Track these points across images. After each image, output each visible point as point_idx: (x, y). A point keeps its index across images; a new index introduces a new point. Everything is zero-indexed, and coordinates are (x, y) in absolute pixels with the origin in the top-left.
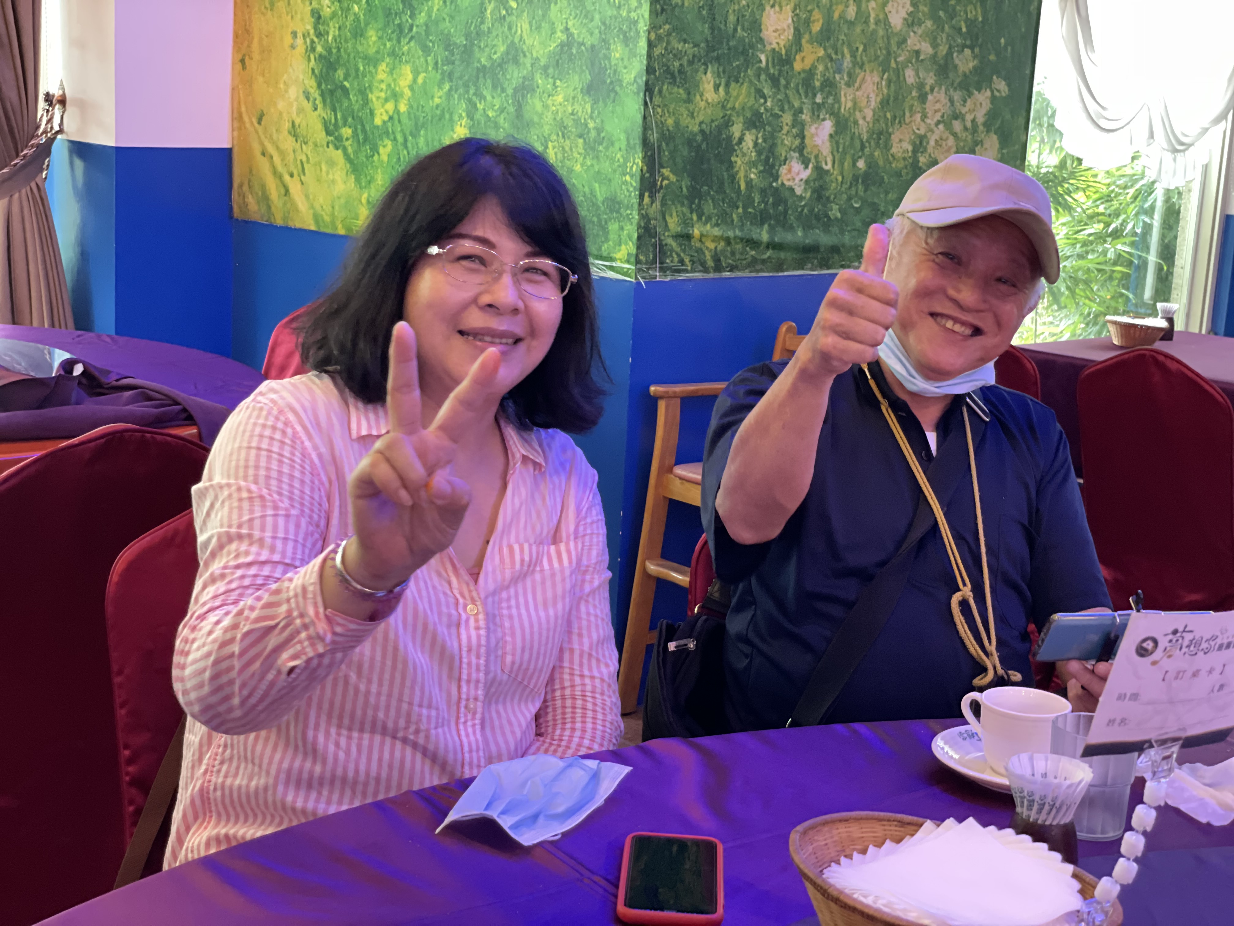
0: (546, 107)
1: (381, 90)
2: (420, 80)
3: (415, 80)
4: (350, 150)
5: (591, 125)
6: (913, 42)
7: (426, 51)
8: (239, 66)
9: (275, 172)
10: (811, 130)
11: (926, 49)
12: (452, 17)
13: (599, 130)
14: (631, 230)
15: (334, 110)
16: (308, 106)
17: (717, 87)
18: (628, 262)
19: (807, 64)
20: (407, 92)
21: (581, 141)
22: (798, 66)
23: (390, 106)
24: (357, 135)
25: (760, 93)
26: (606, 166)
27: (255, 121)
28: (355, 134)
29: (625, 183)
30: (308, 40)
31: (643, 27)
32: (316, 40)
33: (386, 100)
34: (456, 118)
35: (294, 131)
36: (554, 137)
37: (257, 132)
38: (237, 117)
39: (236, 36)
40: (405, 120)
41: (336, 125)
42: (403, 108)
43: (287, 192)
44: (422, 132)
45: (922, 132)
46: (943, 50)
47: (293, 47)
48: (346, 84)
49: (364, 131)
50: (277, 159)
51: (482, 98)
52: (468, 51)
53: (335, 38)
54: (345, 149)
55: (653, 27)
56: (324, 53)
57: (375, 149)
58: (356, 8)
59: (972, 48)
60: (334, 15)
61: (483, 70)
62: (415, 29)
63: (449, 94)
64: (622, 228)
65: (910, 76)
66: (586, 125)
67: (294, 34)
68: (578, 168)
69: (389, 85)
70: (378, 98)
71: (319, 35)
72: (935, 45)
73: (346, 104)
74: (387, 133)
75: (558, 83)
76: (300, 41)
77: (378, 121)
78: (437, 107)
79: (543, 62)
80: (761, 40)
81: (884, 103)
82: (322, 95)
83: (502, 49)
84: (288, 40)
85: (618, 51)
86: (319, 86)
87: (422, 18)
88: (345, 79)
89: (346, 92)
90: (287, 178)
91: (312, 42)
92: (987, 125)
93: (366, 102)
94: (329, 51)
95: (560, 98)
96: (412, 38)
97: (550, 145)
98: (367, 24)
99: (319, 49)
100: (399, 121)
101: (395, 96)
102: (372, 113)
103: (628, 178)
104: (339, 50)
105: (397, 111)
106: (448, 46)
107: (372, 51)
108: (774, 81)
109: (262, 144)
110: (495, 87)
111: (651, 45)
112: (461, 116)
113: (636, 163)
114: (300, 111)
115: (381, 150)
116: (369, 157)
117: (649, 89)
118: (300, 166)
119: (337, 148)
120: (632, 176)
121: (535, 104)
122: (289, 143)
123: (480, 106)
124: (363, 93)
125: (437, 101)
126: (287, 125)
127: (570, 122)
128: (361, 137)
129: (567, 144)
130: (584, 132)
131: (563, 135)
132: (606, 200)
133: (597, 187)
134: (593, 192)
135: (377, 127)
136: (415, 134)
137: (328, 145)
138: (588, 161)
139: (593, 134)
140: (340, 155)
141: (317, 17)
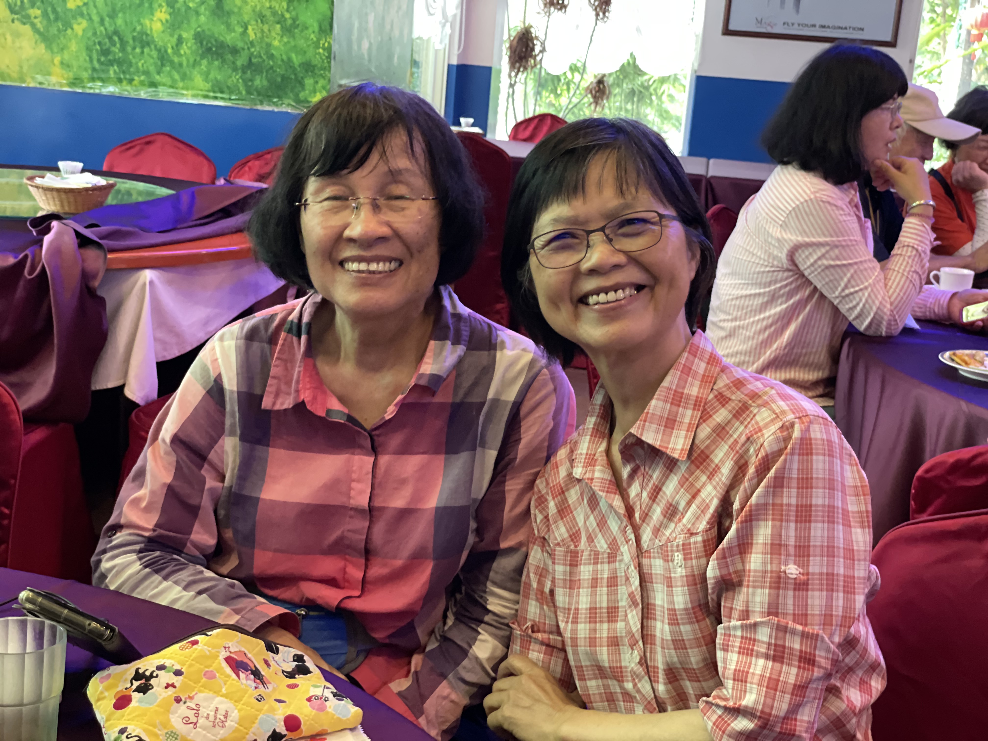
4: (39, 25)
5: (287, 15)
13: (294, 20)
21: (278, 26)
24: (47, 15)
26: (302, 43)
28: (45, 14)
29: (319, 54)
34: (155, 5)
36: (253, 22)
40: (101, 5)
41: (22, 6)
44: (120, 15)
49: (54, 11)
54: (33, 25)
57: (68, 25)
64: (317, 82)
66: (283, 16)
68: (276, 43)
74: (82, 15)
77: (71, 6)
97: (250, 28)
100: (95, 6)
103: (321, 51)
112: (160, 6)
115: (75, 27)
116: (62, 31)
119: (23, 23)
127: (268, 13)
128: (52, 17)
129: (266, 28)
130: (281, 20)
131: (262, 22)
132: (302, 65)
133: (293, 56)
134: (290, 59)
135: (71, 10)
136: (113, 15)
137: (13, 21)
138: (285, 39)
139: (289, 22)
140: (27, 28)
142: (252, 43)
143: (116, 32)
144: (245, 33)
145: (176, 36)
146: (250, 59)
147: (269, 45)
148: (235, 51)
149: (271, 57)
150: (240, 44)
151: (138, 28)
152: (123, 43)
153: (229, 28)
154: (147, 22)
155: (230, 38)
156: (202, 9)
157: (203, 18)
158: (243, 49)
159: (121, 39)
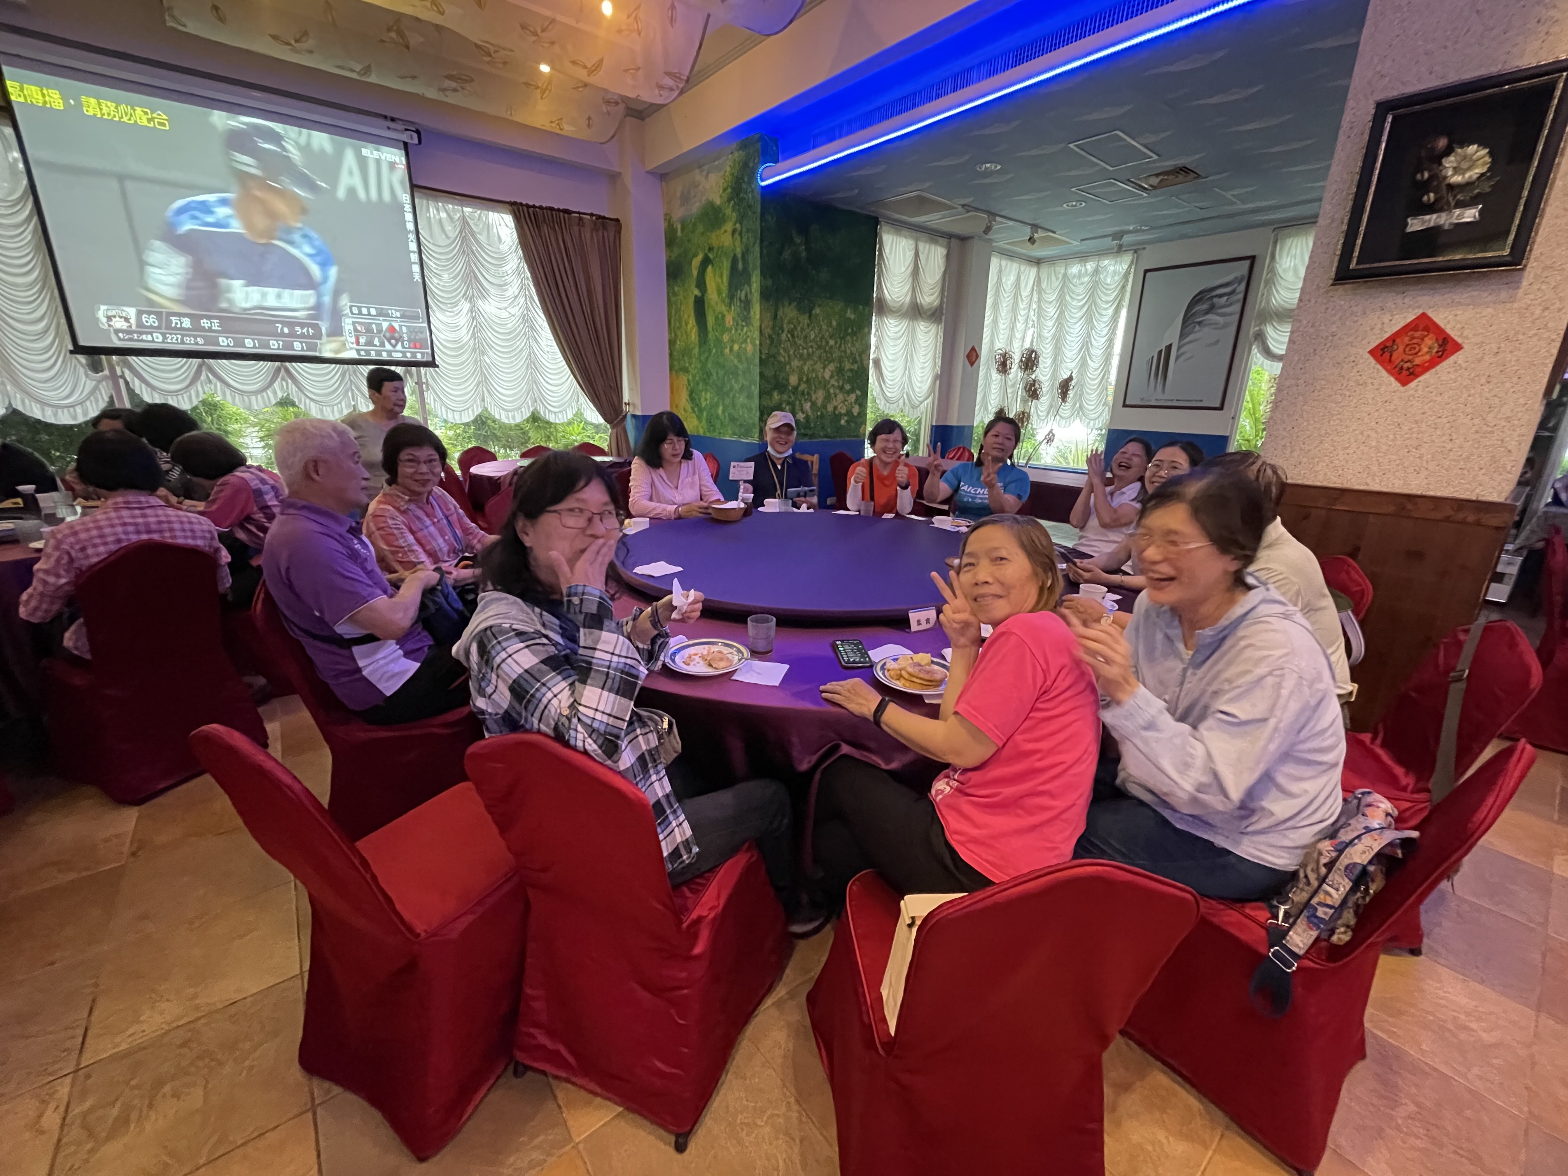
0: (739, 401)
2: (712, 395)
6: (833, 382)
7: (713, 389)
8: (671, 392)
10: (804, 405)
11: (836, 384)
12: (718, 380)
15: (693, 403)
17: (778, 395)
19: (802, 389)
22: (800, 389)
25: (790, 396)
26: (752, 415)
27: (676, 404)
28: (698, 410)
31: (758, 382)
35: (684, 407)
44: (713, 408)
45: (836, 405)
46: (841, 383)
47: (683, 389)
48: (696, 397)
51: (725, 399)
52: (721, 388)
53: (693, 386)
55: (760, 382)
59: (849, 383)
60: (692, 380)
61: (725, 393)
65: (832, 391)
67: (683, 385)
71: (689, 385)
72: (838, 382)
76: (685, 387)
78: (716, 402)
79: (737, 390)
80: (789, 383)
81: (825, 398)
82: (690, 399)
83: (729, 387)
84: (682, 387)
85: (753, 387)
86: (690, 397)
87: (711, 380)
88: (695, 395)
89: (695, 400)
91: (687, 387)
92: (855, 403)
94: (691, 390)
96: (709, 386)
97: (740, 411)
99: (689, 388)
104: (693, 390)
106: (718, 387)
108: (793, 393)
110: (728, 397)
112: (721, 404)
113: (758, 414)
114: (686, 402)
117: (760, 397)
120: (757, 417)
121: (736, 401)
123: (725, 402)
126: (683, 405)
127: (744, 405)
131: (743, 408)
132: (752, 423)
133: (750, 420)
137: (692, 413)
138: (748, 414)
139: (749, 408)
140: (694, 415)
141: (689, 381)
142: (741, 417)
143: (712, 415)
145: (724, 415)
146: (741, 422)
149: (745, 421)
154: (718, 411)
158: (739, 419)
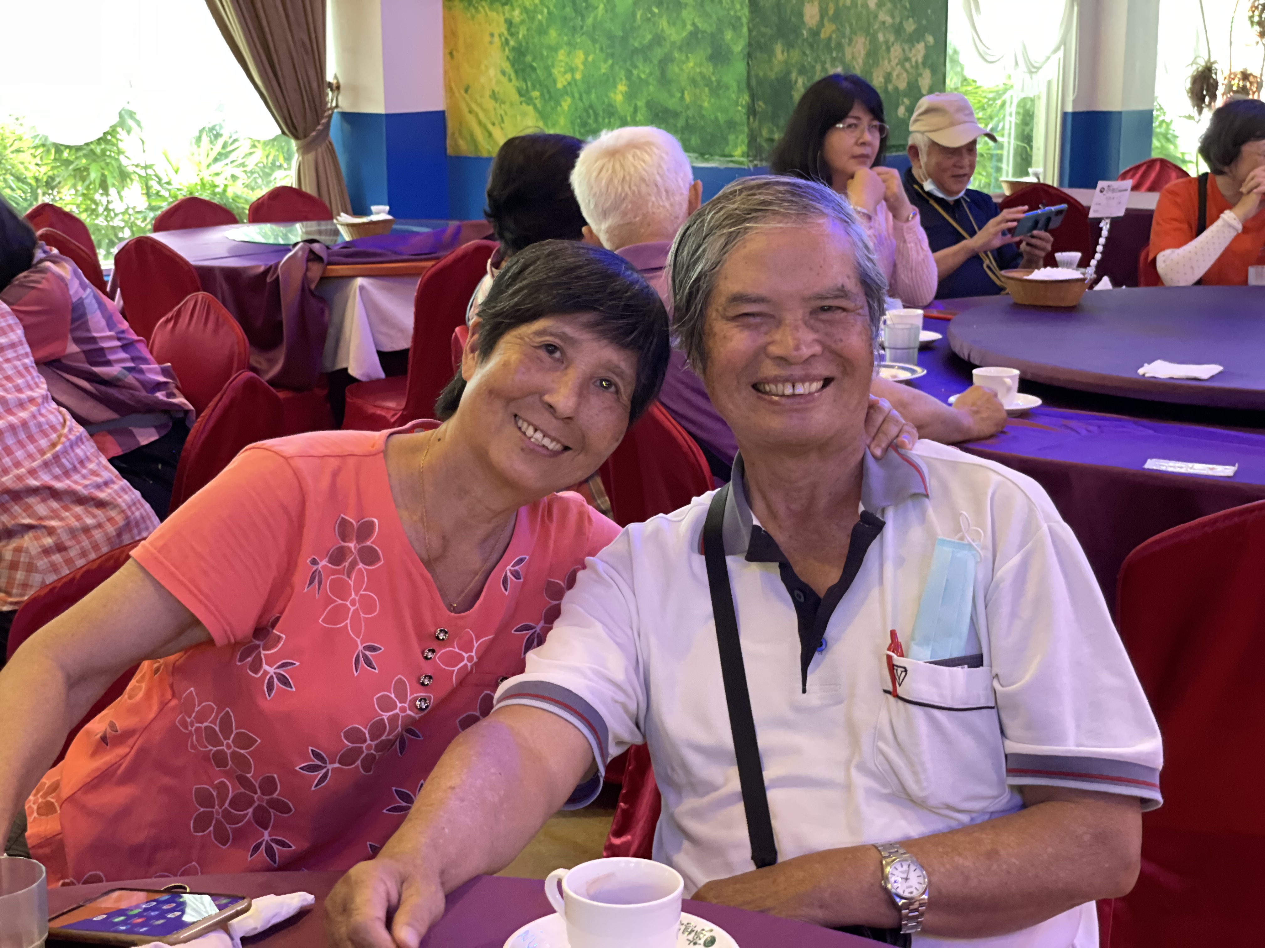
0: (682, 70)
1: (562, 67)
2: (590, 58)
3: (586, 59)
4: (539, 105)
5: (713, 79)
6: (882, 16)
7: (594, 41)
8: (448, 57)
9: (480, 123)
11: (889, 20)
12: (612, 20)
13: (719, 82)
14: (743, 138)
15: (525, 80)
16: (504, 80)
17: (783, 52)
18: (743, 156)
19: (827, 35)
20: (581, 67)
21: (707, 89)
22: (823, 35)
23: (569, 76)
24: (544, 95)
25: (804, 53)
26: (725, 102)
27: (463, 92)
28: (542, 95)
29: (739, 111)
30: (503, 39)
31: (744, 20)
32: (509, 37)
33: (565, 73)
34: (618, 80)
35: (494, 96)
36: (688, 88)
37: (464, 99)
38: (449, 90)
39: (445, 37)
40: (579, 83)
41: (527, 90)
42: (578, 76)
43: (490, 135)
44: (593, 91)
45: (889, 70)
46: (898, 20)
47: (491, 43)
48: (534, 64)
49: (549, 92)
50: (481, 115)
51: (636, 67)
52: (624, 39)
53: (524, 36)
54: (535, 105)
55: (751, 20)
56: (516, 45)
57: (558, 103)
58: (540, 17)
59: (913, 17)
60: (523, 22)
61: (636, 51)
62: (585, 28)
63: (612, 66)
64: (737, 138)
65: (881, 37)
66: (710, 79)
67: (492, 35)
68: (706, 104)
69: (567, 64)
70: (559, 72)
71: (512, 34)
72: (893, 17)
73: (534, 76)
74: (567, 94)
75: (689, 55)
76: (496, 39)
77: (559, 86)
78: (604, 74)
79: (678, 44)
80: (803, 23)
81: (869, 54)
82: (516, 72)
83: (649, 37)
84: (487, 38)
85: (729, 35)
86: (513, 65)
87: (590, 21)
88: (533, 60)
89: (534, 69)
90: (490, 127)
91: (506, 40)
92: (924, 64)
93: (550, 75)
94: (520, 45)
95: (691, 64)
96: (582, 34)
97: (686, 93)
98: (548, 26)
99: (512, 43)
100: (576, 84)
101: (572, 70)
102: (555, 81)
103: (740, 108)
104: (527, 43)
105: (573, 78)
106: (611, 37)
107: (553, 42)
108: (811, 46)
109: (468, 105)
110: (645, 61)
111: (750, 31)
112: (621, 79)
113: (745, 99)
114: (498, 82)
115: (563, 104)
116: (554, 109)
117: (749, 55)
118: (500, 118)
119: (528, 104)
120: (743, 106)
121: (673, 69)
122: (490, 104)
123: (635, 72)
124: (548, 69)
125: (603, 71)
126: (488, 93)
127: (698, 78)
128: (547, 97)
129: (698, 91)
130: (708, 83)
131: (695, 86)
132: (726, 122)
133: (719, 114)
134: (716, 118)
135: (559, 90)
136: (588, 92)
137: (521, 103)
138: (713, 100)
139: (715, 84)
140: (530, 109)
141: (510, 23)
142: (688, 108)
143: (591, 106)
144: (682, 98)
145: (633, 105)
146: (687, 121)
147: (701, 107)
148: (676, 115)
149: (702, 117)
150: (679, 109)
151: (606, 101)
152: (596, 115)
153: (671, 95)
154: (612, 95)
155: (672, 103)
156: (651, 80)
157: (651, 88)
158: (681, 112)
159: (594, 112)
